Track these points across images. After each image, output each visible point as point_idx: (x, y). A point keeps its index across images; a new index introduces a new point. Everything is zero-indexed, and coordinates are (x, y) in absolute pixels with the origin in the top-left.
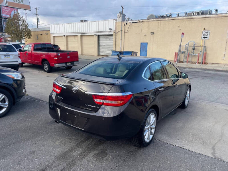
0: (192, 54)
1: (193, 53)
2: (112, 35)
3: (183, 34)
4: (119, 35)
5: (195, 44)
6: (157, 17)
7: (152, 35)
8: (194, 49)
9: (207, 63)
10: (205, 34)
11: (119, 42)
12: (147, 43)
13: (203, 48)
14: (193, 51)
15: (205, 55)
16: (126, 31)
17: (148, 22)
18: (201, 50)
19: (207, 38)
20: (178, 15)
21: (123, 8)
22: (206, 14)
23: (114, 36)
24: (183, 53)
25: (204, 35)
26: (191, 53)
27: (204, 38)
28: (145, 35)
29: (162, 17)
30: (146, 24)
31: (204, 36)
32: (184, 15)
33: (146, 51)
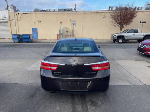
2: (7, 22)
3: (61, 22)
4: (13, 22)
5: (67, 29)
6: (41, 11)
7: (40, 23)
8: (67, 32)
11: (14, 27)
12: (37, 28)
13: (72, 31)
16: (19, 19)
17: (35, 14)
20: (54, 10)
21: (7, 2)
22: (70, 11)
23: (9, 23)
24: (61, 34)
25: (73, 23)
26: (66, 34)
27: (73, 25)
28: (35, 23)
29: (44, 11)
30: (34, 15)
32: (58, 11)
33: (37, 34)
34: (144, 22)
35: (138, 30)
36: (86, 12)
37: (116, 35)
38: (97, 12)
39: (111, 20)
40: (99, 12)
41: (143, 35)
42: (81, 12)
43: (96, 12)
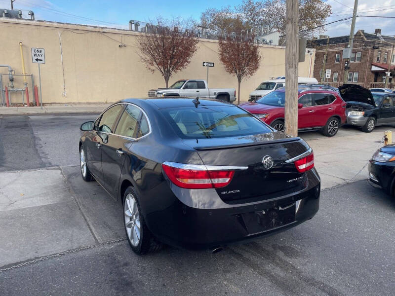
0: (11, 89)
1: (13, 87)
5: (12, 71)
8: (12, 80)
9: (43, 105)
10: (37, 53)
13: (29, 78)
14: (10, 84)
15: (35, 90)
18: (25, 82)
19: (42, 60)
25: (35, 55)
26: (9, 89)
27: (37, 60)
31: (36, 58)
34: (209, 65)
35: (203, 82)
36: (69, 26)
37: (161, 93)
38: (101, 30)
39: (141, 55)
40: (105, 30)
41: (215, 93)
42: (55, 25)
43: (97, 30)
